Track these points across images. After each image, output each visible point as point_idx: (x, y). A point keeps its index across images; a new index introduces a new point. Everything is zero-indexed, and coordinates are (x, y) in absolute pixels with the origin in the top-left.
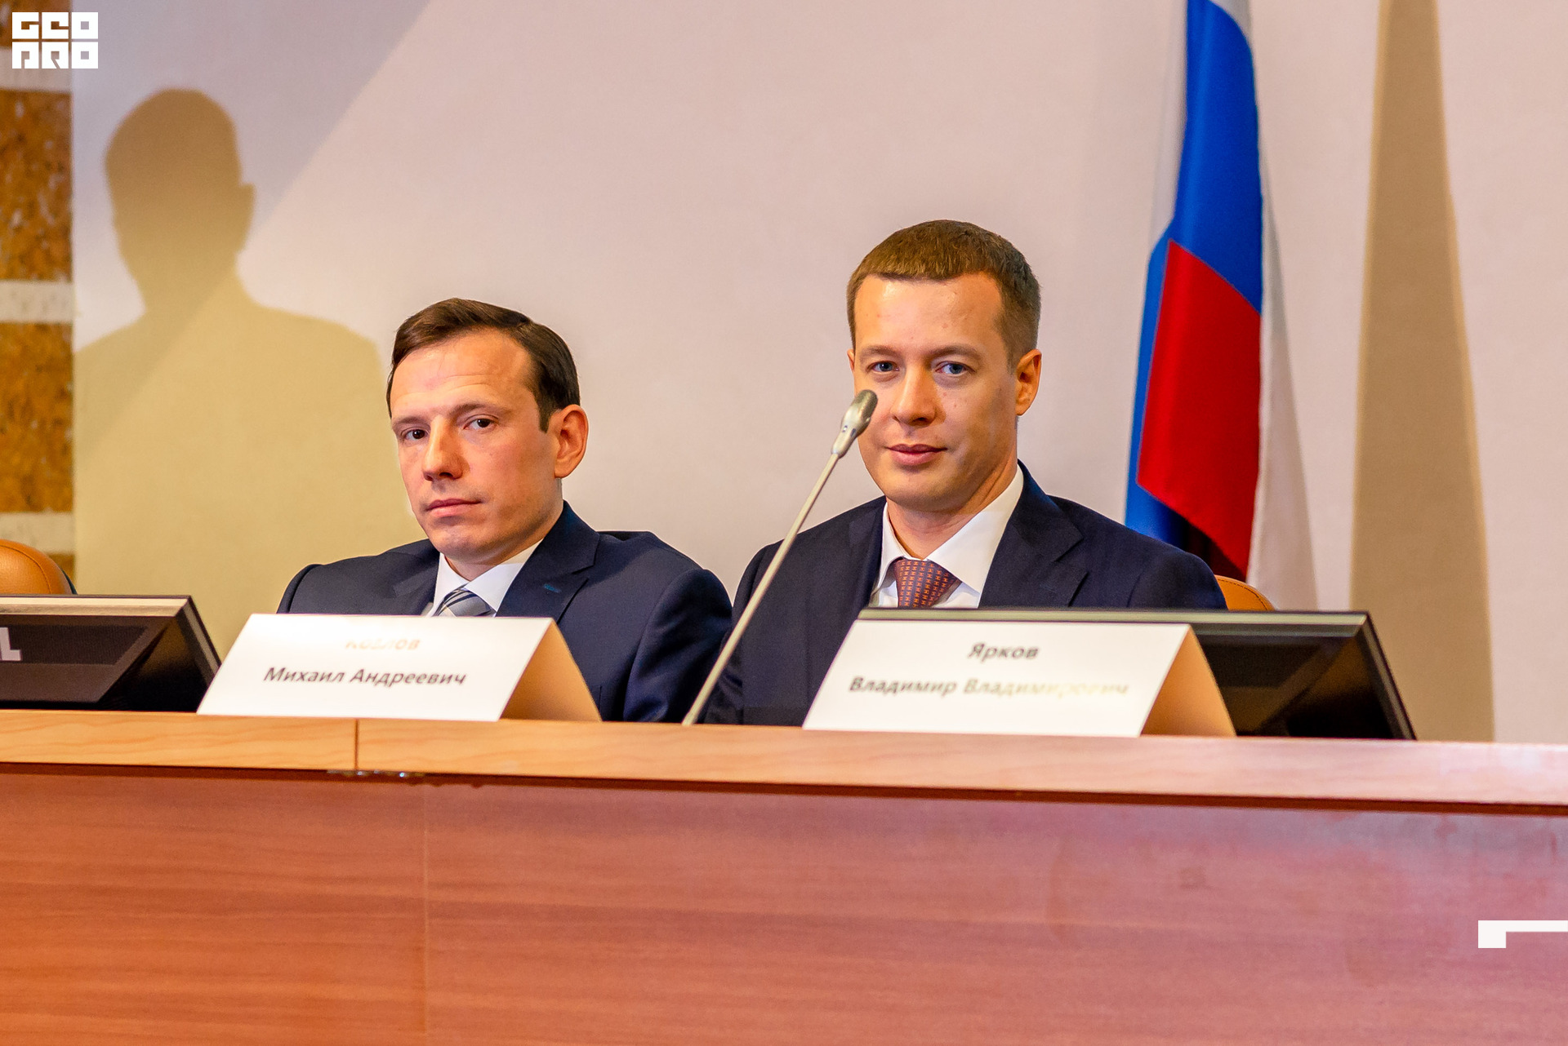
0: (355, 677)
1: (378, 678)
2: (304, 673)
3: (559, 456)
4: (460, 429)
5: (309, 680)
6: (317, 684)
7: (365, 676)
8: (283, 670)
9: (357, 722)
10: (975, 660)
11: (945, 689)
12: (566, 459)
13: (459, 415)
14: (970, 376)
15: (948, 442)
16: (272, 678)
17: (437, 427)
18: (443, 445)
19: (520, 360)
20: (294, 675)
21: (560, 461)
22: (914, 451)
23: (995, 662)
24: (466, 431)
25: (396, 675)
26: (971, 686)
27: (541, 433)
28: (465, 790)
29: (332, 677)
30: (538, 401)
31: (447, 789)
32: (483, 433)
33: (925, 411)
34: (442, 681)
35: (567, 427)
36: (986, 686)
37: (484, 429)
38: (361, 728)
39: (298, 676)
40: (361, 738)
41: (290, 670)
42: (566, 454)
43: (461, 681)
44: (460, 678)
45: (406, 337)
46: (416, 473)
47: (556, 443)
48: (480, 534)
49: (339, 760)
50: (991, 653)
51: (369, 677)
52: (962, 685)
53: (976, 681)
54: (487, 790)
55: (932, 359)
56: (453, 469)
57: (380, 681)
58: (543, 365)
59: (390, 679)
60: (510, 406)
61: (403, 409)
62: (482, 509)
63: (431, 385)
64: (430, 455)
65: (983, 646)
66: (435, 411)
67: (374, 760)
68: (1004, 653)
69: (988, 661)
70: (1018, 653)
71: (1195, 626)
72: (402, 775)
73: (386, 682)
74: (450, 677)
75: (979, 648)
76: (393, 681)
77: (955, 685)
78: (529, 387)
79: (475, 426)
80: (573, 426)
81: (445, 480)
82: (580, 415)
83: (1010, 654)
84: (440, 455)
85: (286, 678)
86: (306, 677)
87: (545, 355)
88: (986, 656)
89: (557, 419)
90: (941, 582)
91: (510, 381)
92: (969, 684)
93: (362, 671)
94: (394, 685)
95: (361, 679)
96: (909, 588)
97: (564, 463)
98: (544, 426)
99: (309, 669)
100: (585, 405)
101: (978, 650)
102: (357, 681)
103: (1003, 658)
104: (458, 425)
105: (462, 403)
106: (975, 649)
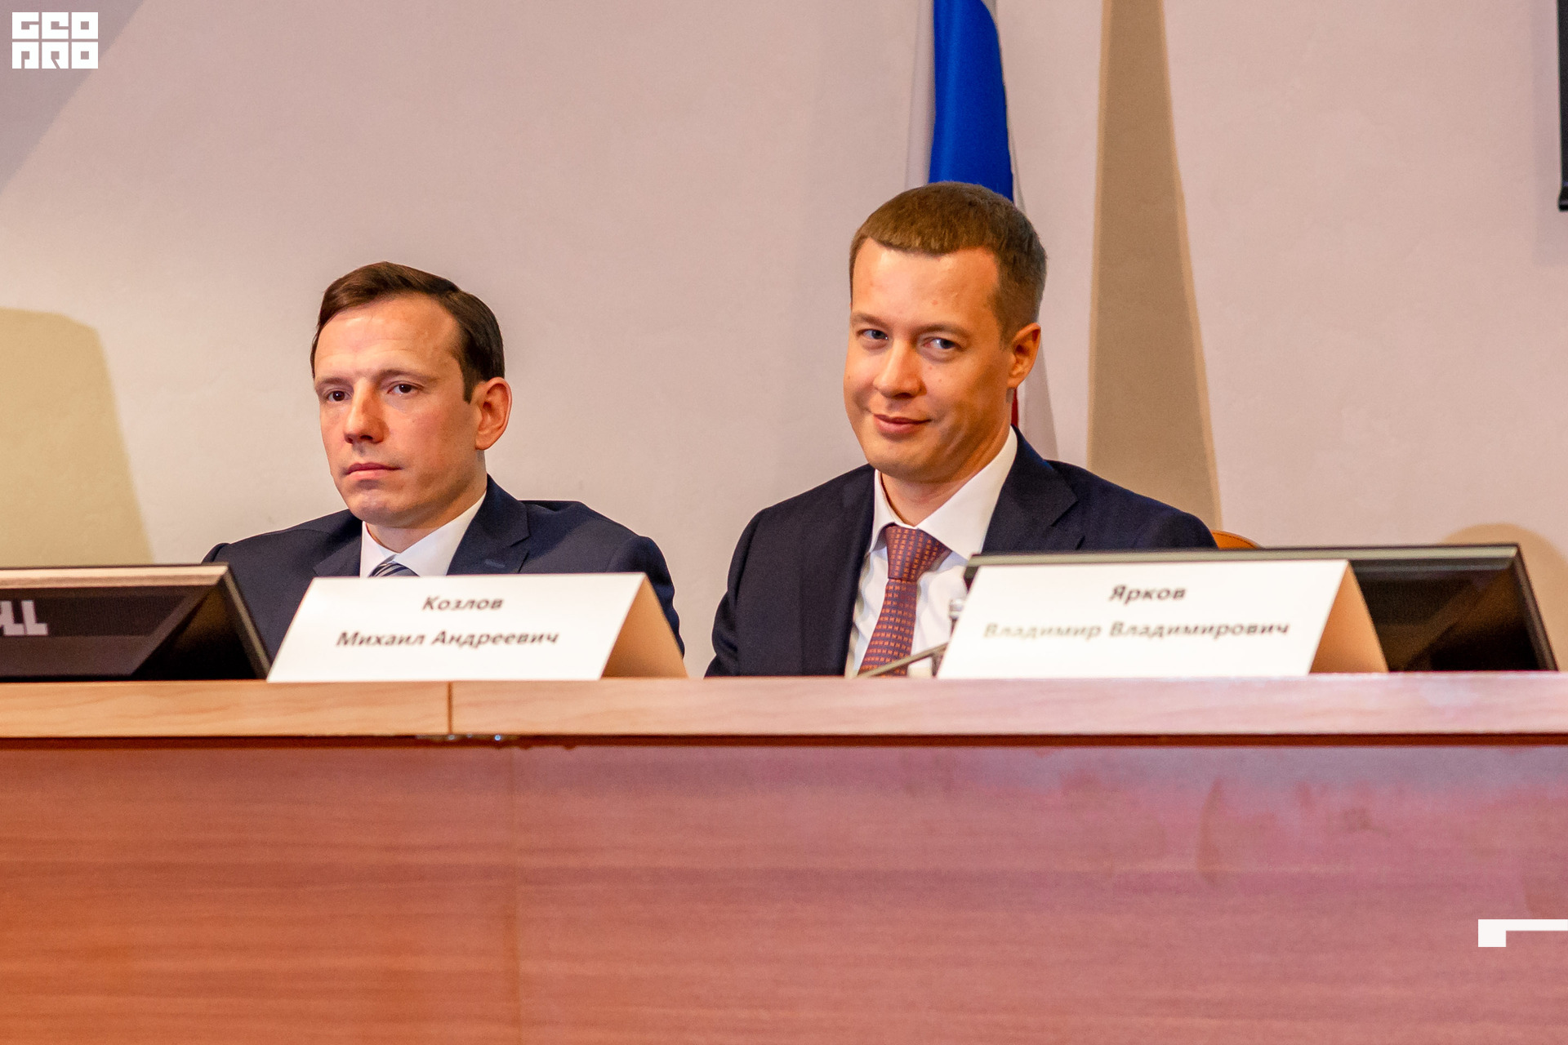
0: (437, 640)
1: (462, 640)
2: (380, 635)
3: (481, 428)
4: (383, 394)
5: (387, 643)
6: (395, 648)
7: (448, 638)
8: (356, 634)
9: (450, 685)
10: (1118, 603)
11: (1092, 632)
12: (487, 432)
13: (384, 380)
14: (957, 353)
15: (933, 415)
16: (346, 643)
17: (361, 388)
18: (365, 408)
19: (448, 327)
20: (369, 639)
21: (481, 433)
22: (896, 421)
23: (1139, 604)
24: (389, 396)
25: (482, 636)
26: (1117, 628)
27: (465, 404)
28: (558, 752)
29: (412, 640)
30: (463, 371)
31: (537, 752)
32: (407, 398)
33: (908, 386)
34: (533, 640)
35: (490, 399)
36: (1134, 629)
37: (406, 394)
38: (455, 691)
39: (373, 640)
40: (455, 702)
41: (364, 634)
42: (487, 427)
43: (554, 640)
44: (553, 636)
45: (335, 297)
46: (337, 435)
47: (478, 415)
48: (397, 500)
49: (434, 725)
50: (1134, 595)
51: (452, 638)
52: (1107, 628)
53: (1121, 624)
54: (582, 751)
55: (919, 336)
56: (374, 432)
57: (465, 643)
58: (469, 332)
59: (476, 640)
60: (435, 374)
61: (327, 369)
62: (400, 475)
63: (356, 348)
64: (352, 417)
65: (1124, 588)
66: (359, 374)
67: (469, 723)
68: (1148, 595)
69: (1131, 603)
70: (1164, 594)
71: (1354, 564)
72: (497, 738)
73: (471, 643)
74: (541, 637)
75: (1120, 591)
76: (479, 642)
77: (1099, 629)
78: (454, 355)
79: (397, 390)
80: (496, 399)
81: (365, 443)
82: (502, 387)
83: (1155, 595)
84: (362, 417)
85: (361, 642)
86: (383, 641)
87: (473, 325)
88: (1129, 598)
89: (480, 390)
90: (931, 551)
91: (436, 348)
92: (1114, 628)
93: (443, 633)
94: (481, 647)
95: (443, 641)
96: (900, 557)
97: (486, 436)
98: (468, 397)
99: (386, 632)
100: (510, 377)
101: (1119, 592)
102: (439, 644)
103: (1147, 600)
104: (384, 388)
105: (387, 368)
106: (1116, 591)
